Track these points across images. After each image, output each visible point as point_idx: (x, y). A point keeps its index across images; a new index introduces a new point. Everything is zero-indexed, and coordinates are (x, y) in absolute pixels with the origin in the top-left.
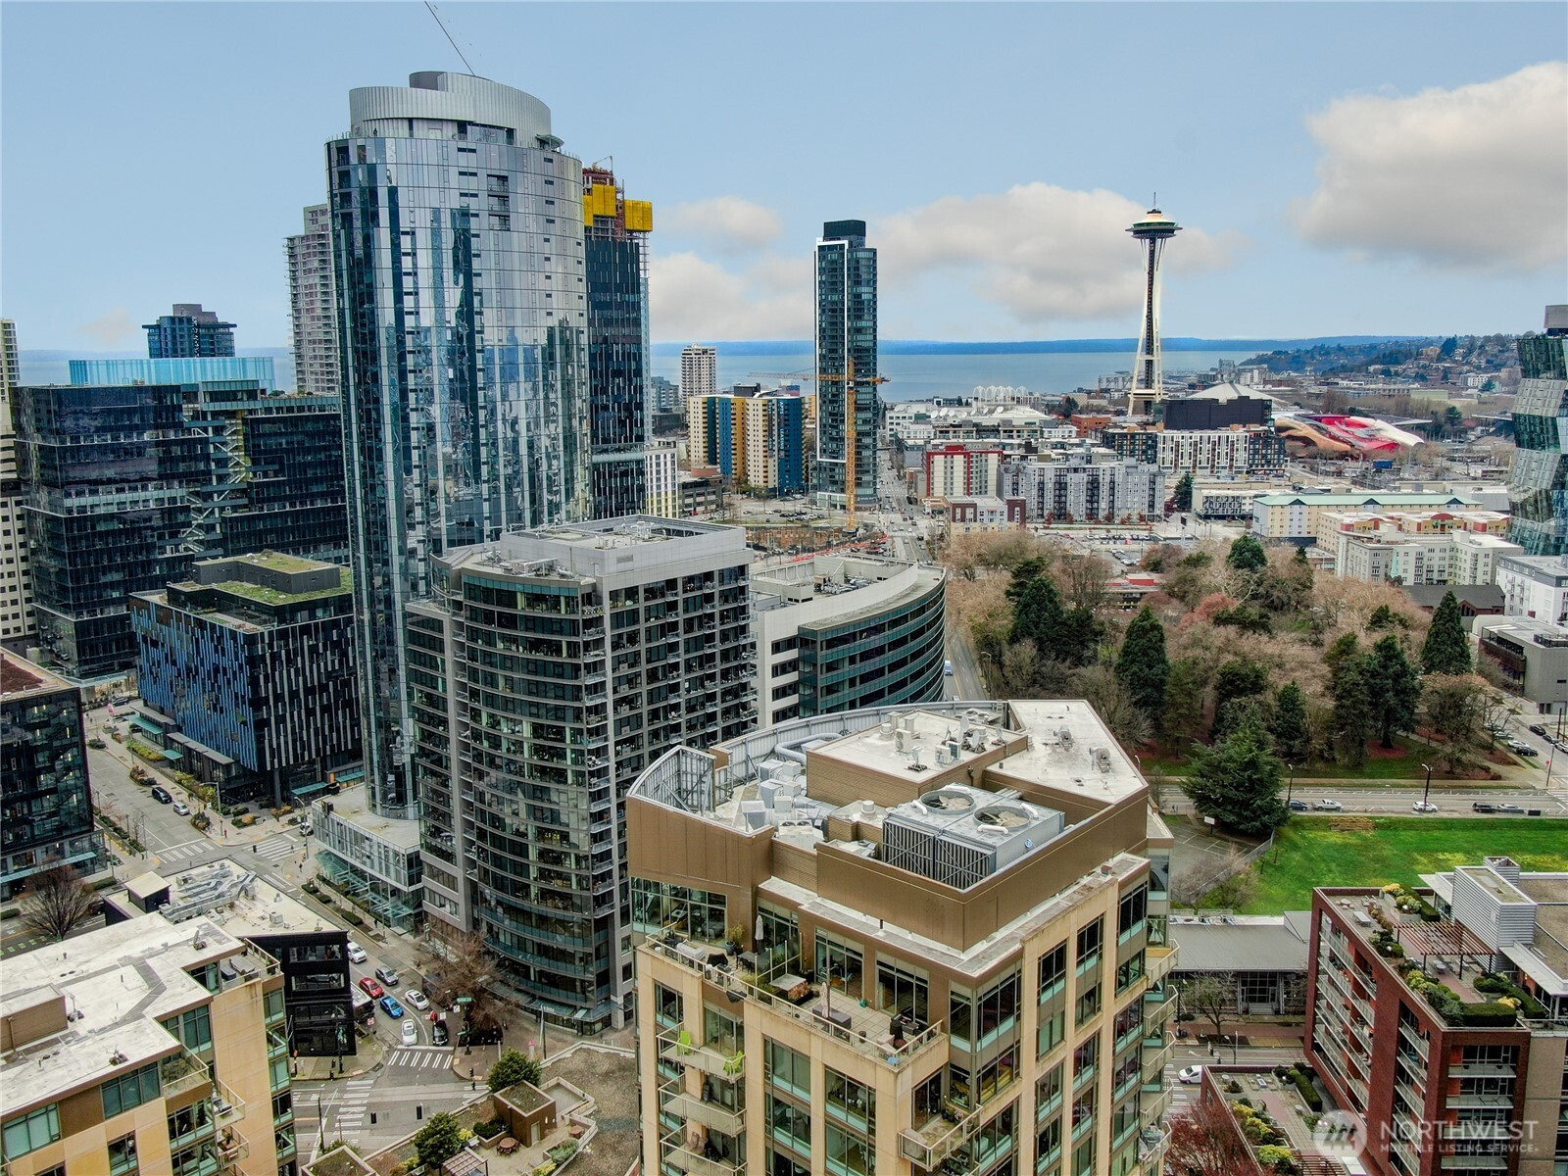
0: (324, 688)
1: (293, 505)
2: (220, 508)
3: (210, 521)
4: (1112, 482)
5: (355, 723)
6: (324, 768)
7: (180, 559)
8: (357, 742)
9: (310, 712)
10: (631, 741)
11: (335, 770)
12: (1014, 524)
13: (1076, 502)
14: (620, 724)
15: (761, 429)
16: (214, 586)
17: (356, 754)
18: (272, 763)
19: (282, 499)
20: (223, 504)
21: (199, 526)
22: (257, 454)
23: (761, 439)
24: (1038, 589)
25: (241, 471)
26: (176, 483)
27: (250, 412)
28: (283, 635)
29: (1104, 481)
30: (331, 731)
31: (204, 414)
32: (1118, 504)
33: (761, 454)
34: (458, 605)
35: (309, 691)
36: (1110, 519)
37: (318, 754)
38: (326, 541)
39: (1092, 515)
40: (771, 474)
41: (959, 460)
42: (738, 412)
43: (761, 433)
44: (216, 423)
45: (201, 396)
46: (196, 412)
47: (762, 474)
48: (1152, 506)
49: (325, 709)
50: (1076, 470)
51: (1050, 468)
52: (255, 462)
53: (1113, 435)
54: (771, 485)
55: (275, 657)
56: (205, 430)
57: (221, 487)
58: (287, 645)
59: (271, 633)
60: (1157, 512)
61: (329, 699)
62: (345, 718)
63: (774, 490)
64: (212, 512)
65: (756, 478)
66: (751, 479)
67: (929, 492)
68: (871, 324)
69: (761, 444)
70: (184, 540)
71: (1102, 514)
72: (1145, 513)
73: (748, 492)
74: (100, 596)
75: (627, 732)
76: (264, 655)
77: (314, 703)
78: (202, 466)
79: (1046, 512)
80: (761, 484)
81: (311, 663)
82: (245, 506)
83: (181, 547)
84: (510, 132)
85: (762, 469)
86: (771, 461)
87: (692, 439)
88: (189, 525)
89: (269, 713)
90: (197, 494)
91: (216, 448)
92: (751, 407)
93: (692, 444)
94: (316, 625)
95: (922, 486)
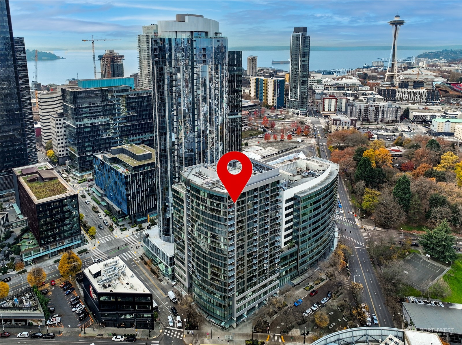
0: (147, 190)
1: (138, 122)
2: (119, 123)
3: (115, 127)
4: (383, 110)
5: (155, 200)
6: (146, 213)
7: (107, 138)
8: (156, 205)
9: (143, 197)
10: (241, 240)
11: (150, 213)
12: (352, 127)
13: (371, 116)
14: (238, 235)
15: (272, 88)
16: (116, 156)
17: (155, 208)
18: (131, 212)
19: (135, 120)
20: (119, 122)
21: (113, 128)
22: (129, 108)
23: (272, 91)
24: (365, 161)
25: (124, 113)
26: (106, 117)
27: (127, 95)
28: (135, 175)
29: (381, 109)
30: (148, 202)
31: (114, 96)
32: (385, 116)
33: (272, 96)
34: (188, 191)
35: (142, 191)
36: (382, 121)
37: (144, 209)
38: (148, 132)
39: (376, 120)
40: (275, 102)
41: (333, 101)
42: (265, 83)
43: (272, 90)
44: (118, 99)
45: (113, 91)
46: (112, 95)
47: (272, 102)
48: (396, 118)
49: (147, 196)
50: (371, 106)
51: (363, 104)
52: (128, 110)
53: (382, 90)
54: (274, 105)
55: (133, 182)
56: (115, 101)
57: (119, 117)
58: (136, 178)
59: (132, 175)
60: (398, 120)
61: (148, 193)
62: (152, 198)
63: (275, 106)
64: (116, 124)
65: (270, 102)
66: (269, 103)
67: (324, 109)
68: (308, 59)
69: (272, 93)
70: (108, 133)
71: (379, 120)
72: (394, 120)
73: (268, 107)
74: (85, 150)
75: (240, 238)
76: (130, 182)
77: (144, 195)
78: (114, 112)
79: (361, 119)
80: (272, 105)
81: (143, 183)
82: (125, 122)
83: (107, 135)
84: (207, 33)
85: (272, 100)
86: (275, 98)
87: (251, 89)
88: (110, 128)
89: (131, 198)
90: (112, 119)
91: (117, 106)
92: (269, 82)
93: (251, 90)
94: (145, 172)
95: (321, 108)
